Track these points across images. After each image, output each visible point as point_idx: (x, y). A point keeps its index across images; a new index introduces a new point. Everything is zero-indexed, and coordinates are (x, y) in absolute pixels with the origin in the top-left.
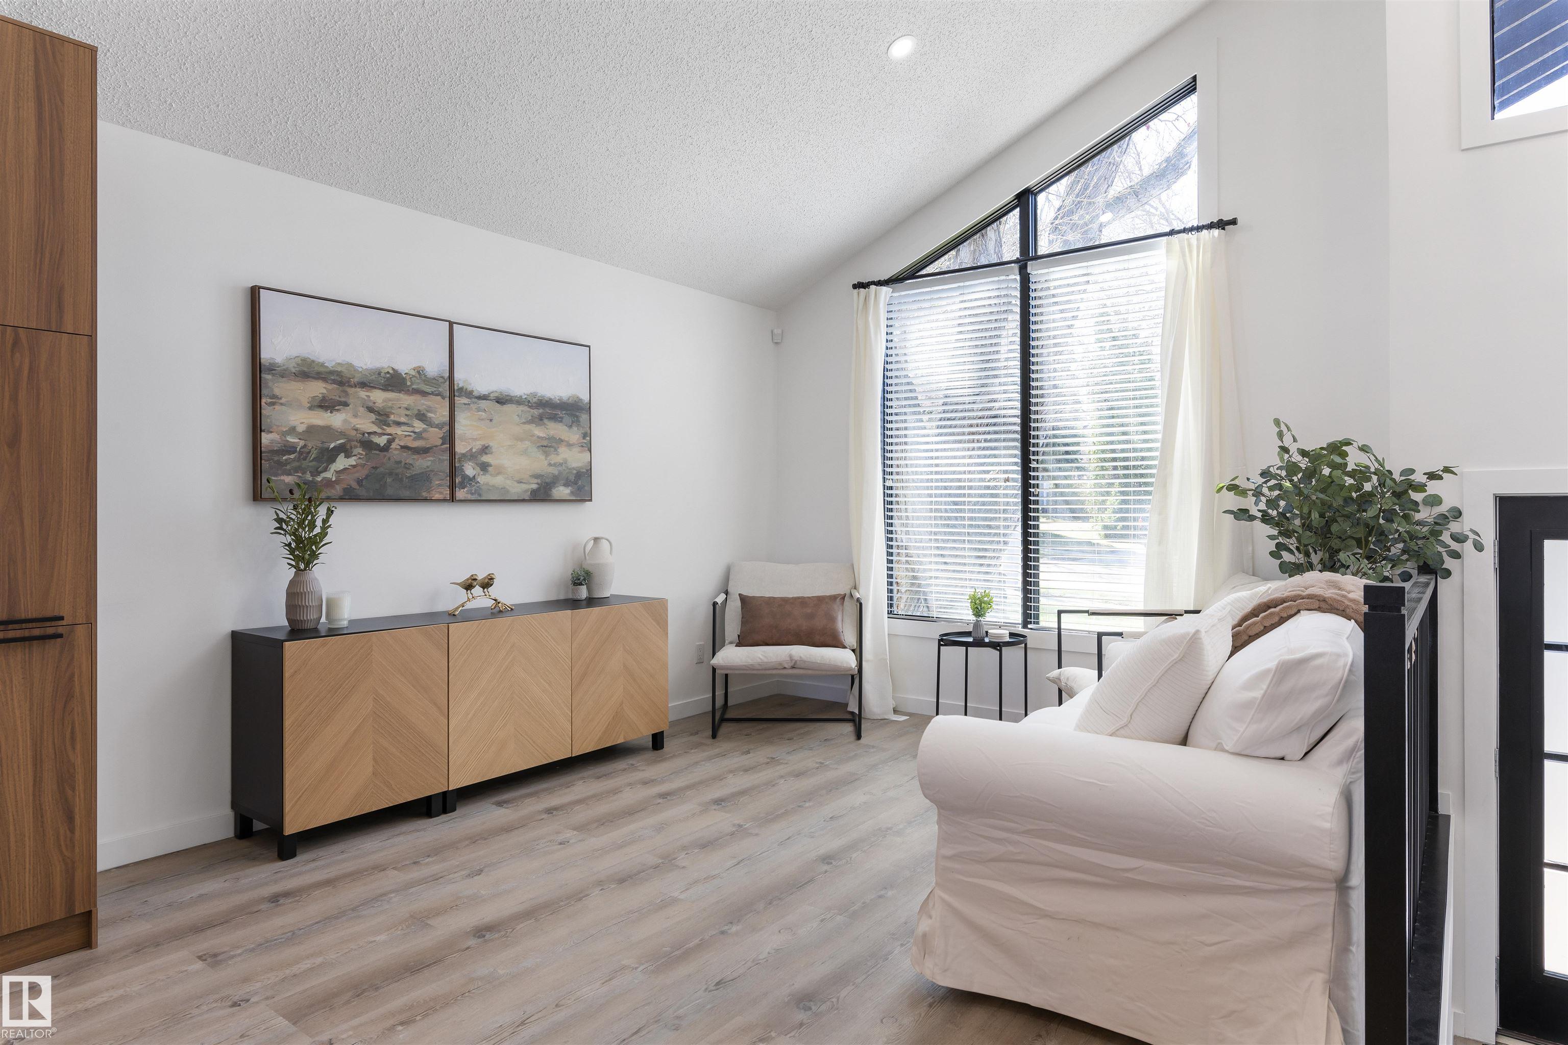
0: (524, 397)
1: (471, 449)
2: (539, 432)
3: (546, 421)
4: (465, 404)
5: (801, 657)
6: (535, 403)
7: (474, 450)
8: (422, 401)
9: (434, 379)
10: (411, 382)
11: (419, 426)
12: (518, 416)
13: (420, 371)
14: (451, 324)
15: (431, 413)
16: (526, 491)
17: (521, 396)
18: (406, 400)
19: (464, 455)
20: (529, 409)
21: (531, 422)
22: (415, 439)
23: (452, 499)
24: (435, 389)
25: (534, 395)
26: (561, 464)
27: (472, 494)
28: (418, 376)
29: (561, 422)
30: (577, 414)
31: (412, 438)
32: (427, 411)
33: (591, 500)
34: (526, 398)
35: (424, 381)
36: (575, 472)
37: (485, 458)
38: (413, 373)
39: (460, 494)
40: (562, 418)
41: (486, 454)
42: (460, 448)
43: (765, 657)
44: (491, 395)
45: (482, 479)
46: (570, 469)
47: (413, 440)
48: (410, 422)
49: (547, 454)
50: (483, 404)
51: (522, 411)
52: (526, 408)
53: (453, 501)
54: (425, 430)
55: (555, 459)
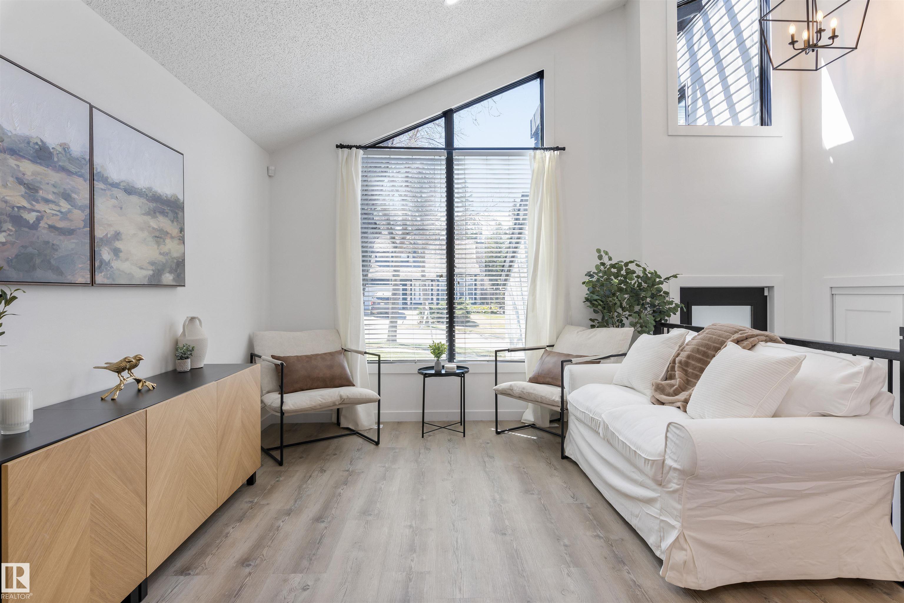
0: (144, 190)
1: (107, 235)
2: (153, 223)
3: (158, 214)
4: (102, 189)
5: (347, 396)
6: (151, 197)
7: (109, 236)
8: (68, 180)
9: (78, 159)
10: (58, 157)
11: (65, 206)
12: (140, 206)
13: (65, 148)
14: (91, 107)
15: (75, 193)
16: (145, 277)
17: (142, 189)
18: (54, 177)
19: (101, 239)
20: (146, 202)
21: (148, 214)
22: (61, 219)
23: (93, 282)
24: (78, 170)
25: (150, 189)
26: (167, 254)
27: (108, 278)
28: (63, 152)
29: (167, 216)
30: (177, 211)
31: (58, 218)
32: (72, 191)
33: (184, 286)
34: (145, 192)
35: (69, 159)
36: (175, 261)
37: (118, 244)
38: (60, 149)
39: (99, 278)
40: (167, 213)
41: (118, 240)
42: (99, 233)
43: (323, 399)
44: (122, 184)
45: (115, 264)
46: (172, 258)
47: (59, 220)
48: (56, 200)
49: (158, 244)
50: (115, 191)
51: (142, 203)
52: (145, 201)
53: (92, 285)
54: (69, 211)
55: (165, 249)
